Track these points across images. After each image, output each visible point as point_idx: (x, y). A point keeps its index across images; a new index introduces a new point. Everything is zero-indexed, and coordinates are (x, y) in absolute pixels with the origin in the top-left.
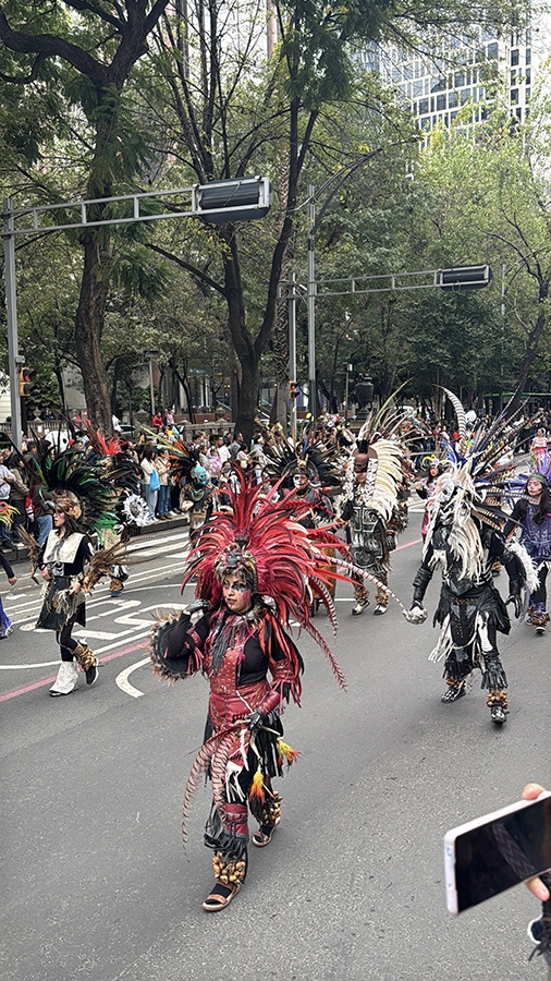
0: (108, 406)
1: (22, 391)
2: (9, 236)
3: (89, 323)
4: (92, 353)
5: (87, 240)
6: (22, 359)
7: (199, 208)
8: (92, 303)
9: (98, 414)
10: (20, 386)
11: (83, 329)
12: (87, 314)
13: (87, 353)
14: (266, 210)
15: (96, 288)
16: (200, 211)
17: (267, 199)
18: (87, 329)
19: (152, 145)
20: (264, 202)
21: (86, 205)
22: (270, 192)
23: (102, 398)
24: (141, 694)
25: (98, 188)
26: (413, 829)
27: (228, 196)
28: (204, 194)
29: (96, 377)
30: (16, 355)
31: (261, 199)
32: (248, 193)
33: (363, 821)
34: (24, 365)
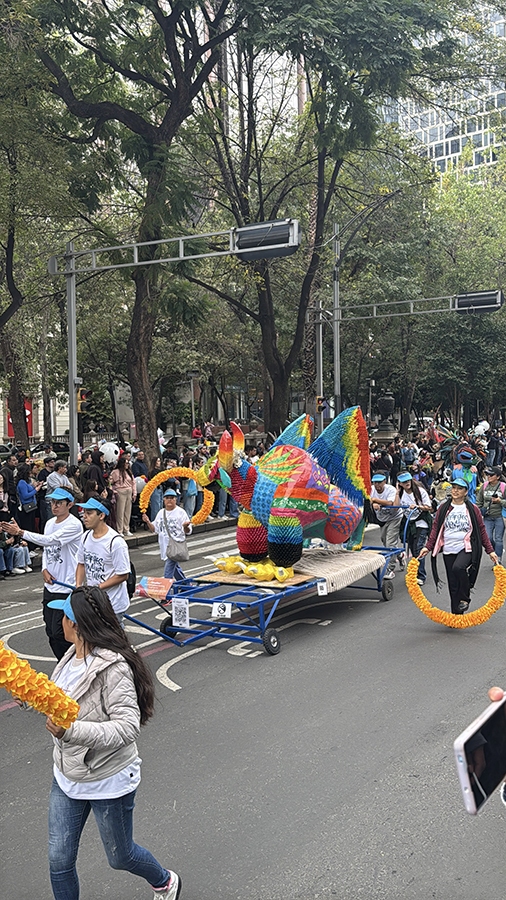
0: (154, 420)
1: (79, 408)
2: (71, 274)
3: (139, 348)
4: (141, 374)
5: (139, 276)
6: (79, 381)
7: (237, 248)
8: (142, 331)
9: (145, 427)
10: (77, 404)
11: (134, 353)
12: (137, 340)
13: (136, 374)
14: (294, 249)
15: (145, 319)
16: (237, 250)
17: (296, 239)
18: (137, 353)
19: (196, 193)
20: (294, 241)
21: (138, 247)
22: (299, 232)
23: (149, 413)
24: (179, 688)
25: (149, 231)
26: (434, 825)
27: (262, 237)
28: (241, 235)
29: (144, 395)
30: (75, 377)
31: (290, 238)
32: (279, 233)
33: (386, 817)
34: (81, 386)
